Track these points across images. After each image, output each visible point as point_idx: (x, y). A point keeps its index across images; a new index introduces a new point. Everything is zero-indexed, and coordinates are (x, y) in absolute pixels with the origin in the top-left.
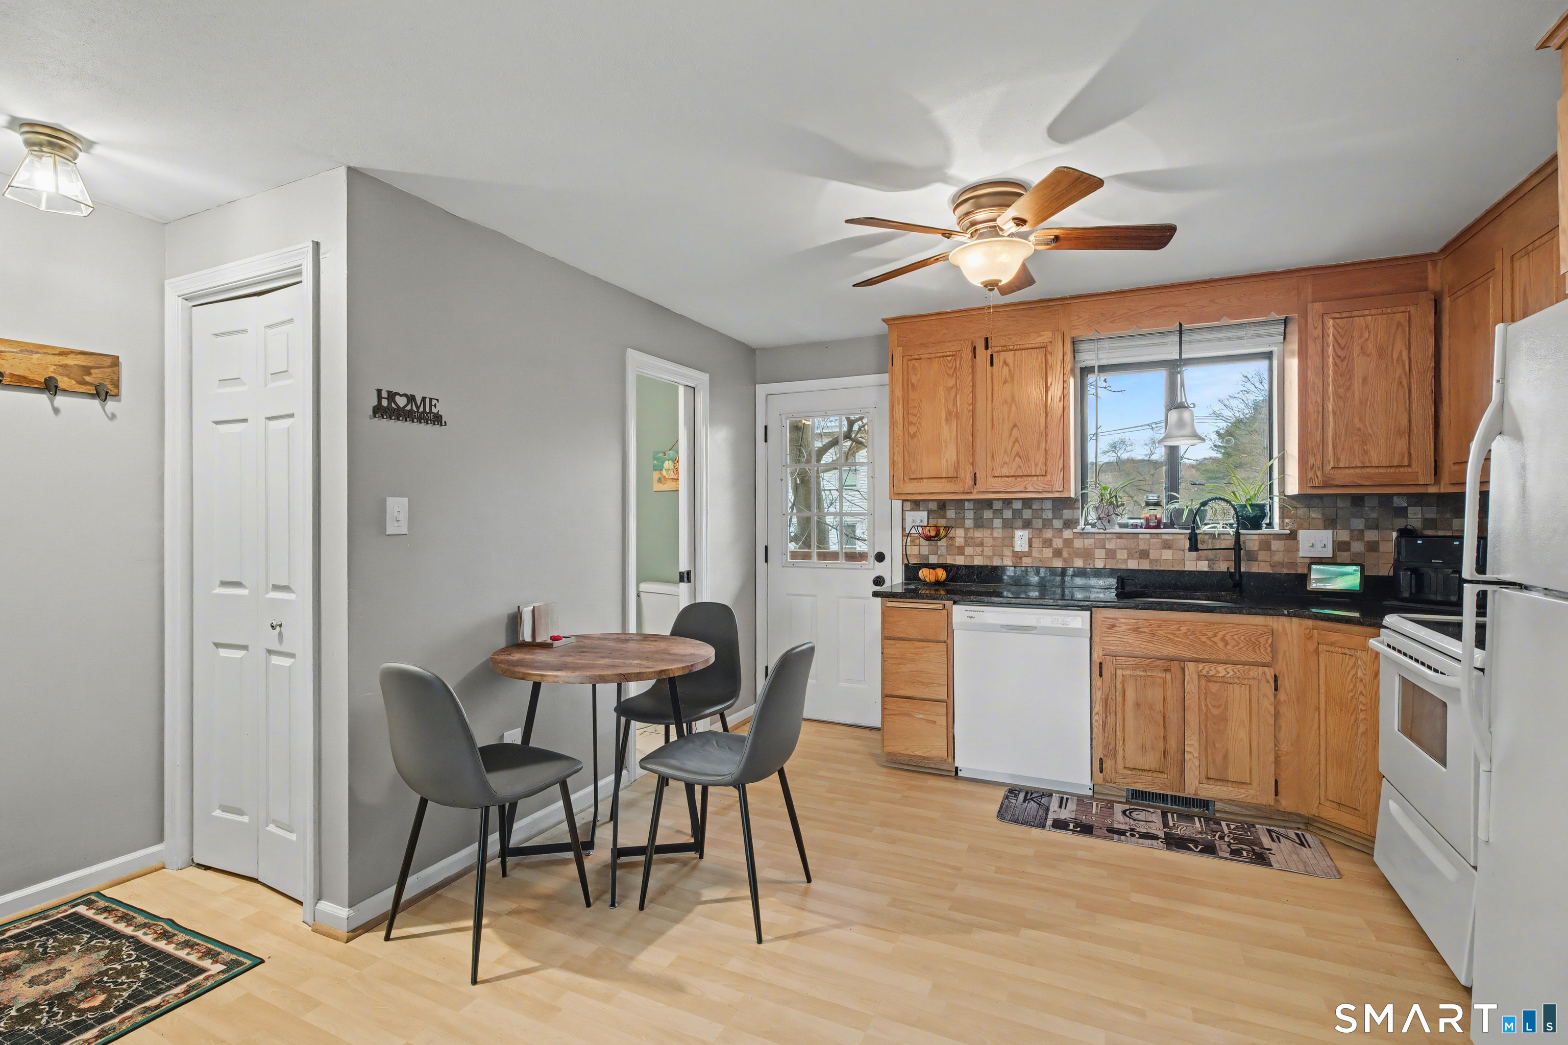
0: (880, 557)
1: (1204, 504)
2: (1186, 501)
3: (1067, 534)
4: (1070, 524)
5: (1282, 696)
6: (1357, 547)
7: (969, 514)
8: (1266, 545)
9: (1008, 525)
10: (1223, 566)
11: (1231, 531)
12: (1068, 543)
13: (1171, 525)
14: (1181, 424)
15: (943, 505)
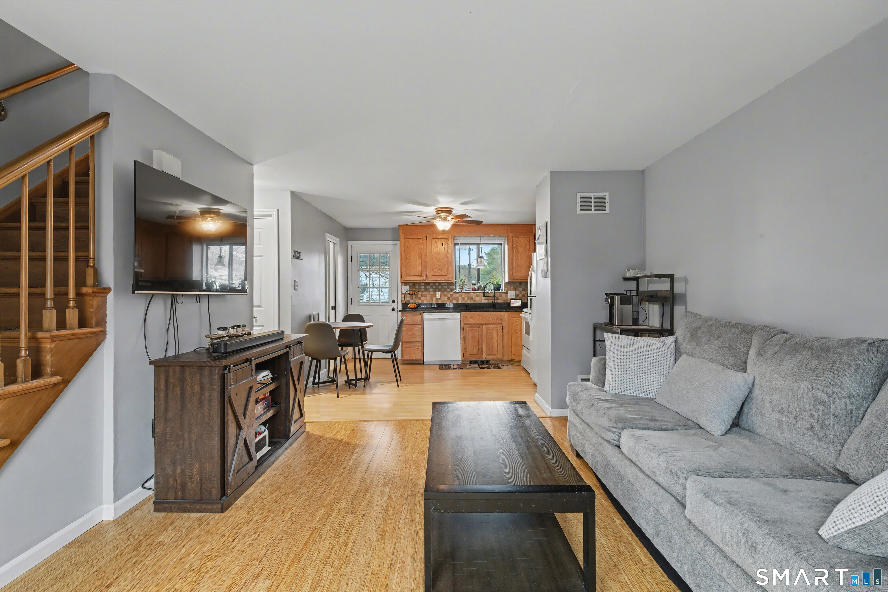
0: (394, 301)
1: (487, 284)
2: (482, 284)
3: (451, 293)
4: (452, 290)
5: (504, 331)
6: (520, 295)
7: (423, 287)
8: (501, 296)
9: (435, 291)
10: (491, 301)
11: (493, 292)
12: (451, 295)
13: (478, 290)
14: (481, 262)
15: (414, 284)
